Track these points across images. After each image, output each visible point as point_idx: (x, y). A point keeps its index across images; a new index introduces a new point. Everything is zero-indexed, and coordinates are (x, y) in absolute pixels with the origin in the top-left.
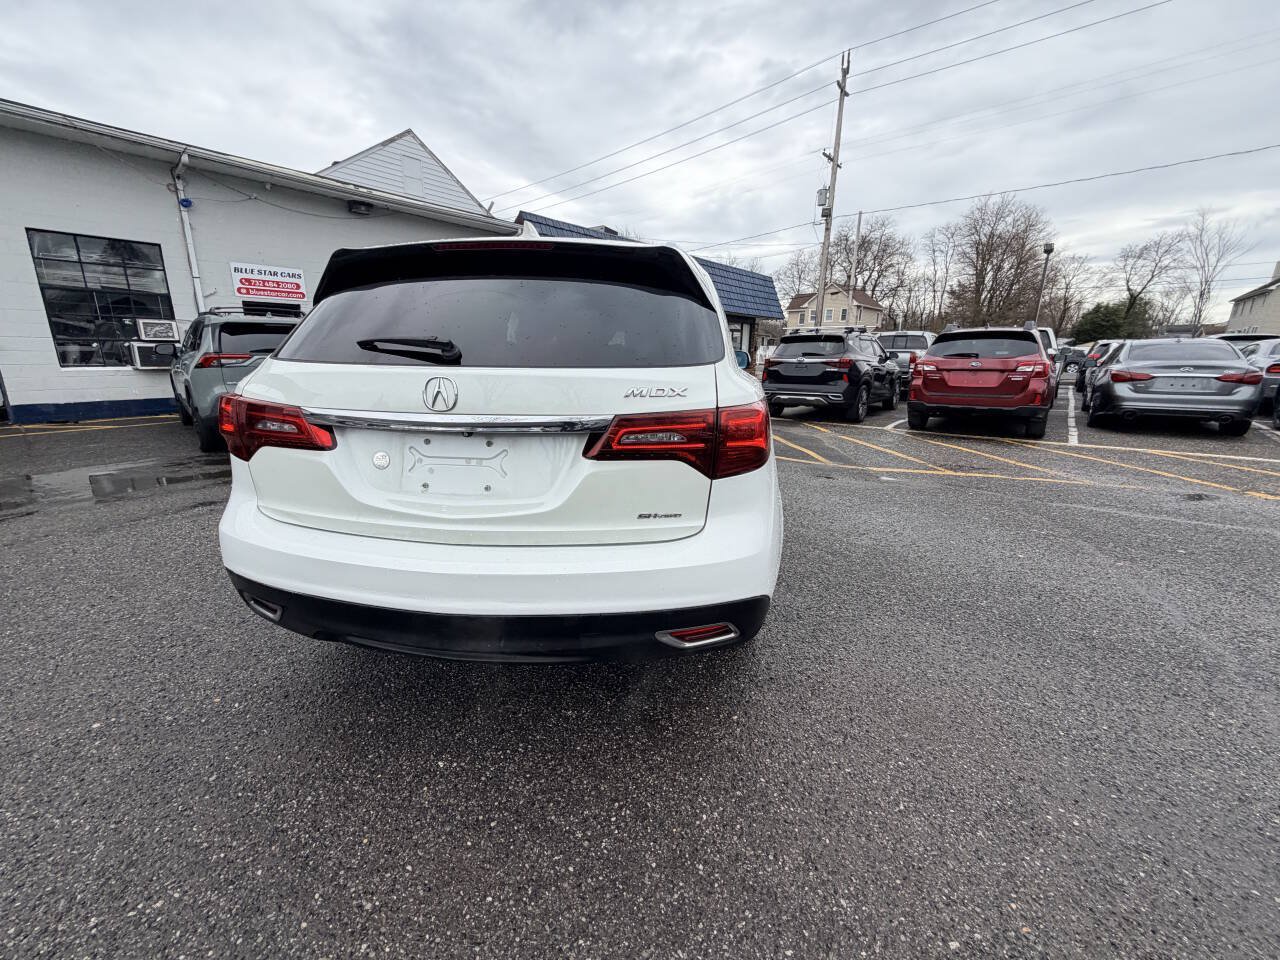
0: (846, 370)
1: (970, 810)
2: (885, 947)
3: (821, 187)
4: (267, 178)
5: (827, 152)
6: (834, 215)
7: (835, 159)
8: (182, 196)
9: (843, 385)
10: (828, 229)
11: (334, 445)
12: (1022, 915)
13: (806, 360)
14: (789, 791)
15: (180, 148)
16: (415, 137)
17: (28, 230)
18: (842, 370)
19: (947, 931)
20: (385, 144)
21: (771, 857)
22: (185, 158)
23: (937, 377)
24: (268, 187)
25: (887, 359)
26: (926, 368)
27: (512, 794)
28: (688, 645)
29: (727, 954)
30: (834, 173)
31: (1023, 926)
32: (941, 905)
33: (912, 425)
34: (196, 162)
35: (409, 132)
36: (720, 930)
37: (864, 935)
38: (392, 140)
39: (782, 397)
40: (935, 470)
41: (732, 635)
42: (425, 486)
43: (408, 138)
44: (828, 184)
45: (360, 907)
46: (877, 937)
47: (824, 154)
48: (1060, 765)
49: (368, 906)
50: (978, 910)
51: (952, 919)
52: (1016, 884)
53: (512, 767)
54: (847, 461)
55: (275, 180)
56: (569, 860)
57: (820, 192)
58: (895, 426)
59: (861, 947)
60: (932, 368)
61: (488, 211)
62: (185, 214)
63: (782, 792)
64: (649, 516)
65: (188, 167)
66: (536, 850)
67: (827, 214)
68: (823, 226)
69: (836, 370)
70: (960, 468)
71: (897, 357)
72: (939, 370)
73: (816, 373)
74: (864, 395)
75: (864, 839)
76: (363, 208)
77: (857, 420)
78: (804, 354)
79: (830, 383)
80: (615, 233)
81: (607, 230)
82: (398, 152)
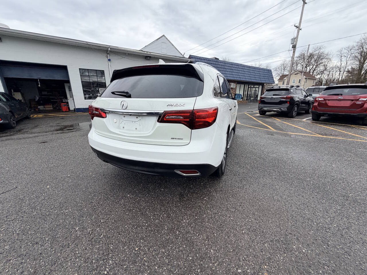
0: (289, 100)
1: (266, 238)
2: (218, 265)
3: (293, 38)
4: (127, 52)
5: (296, 25)
6: (297, 46)
7: (299, 27)
8: (109, 58)
9: (287, 105)
10: (294, 52)
11: (106, 117)
12: (267, 270)
13: (274, 97)
14: (211, 220)
15: (108, 46)
16: (165, 37)
17: (79, 69)
18: (287, 100)
19: (239, 266)
20: (157, 40)
21: (197, 235)
22: (109, 49)
23: (324, 102)
24: (127, 54)
25: (308, 96)
26: (320, 99)
27: (141, 205)
28: (184, 175)
29: (174, 254)
30: (298, 32)
31: (266, 273)
32: (241, 260)
33: (313, 119)
34: (111, 50)
35: (164, 35)
36: (175, 248)
37: (214, 260)
38: (159, 38)
39: (265, 109)
40: (314, 134)
41: (199, 174)
42: (123, 127)
43: (163, 37)
44: (296, 36)
45: (101, 221)
46: (217, 262)
47: (295, 26)
49: (102, 221)
50: (253, 264)
51: (243, 264)
52: (270, 261)
53: (143, 199)
54: (282, 130)
55: (129, 52)
56: (147, 223)
57: (292, 39)
58: (307, 120)
59: (211, 263)
60: (322, 99)
61: (183, 56)
62: (109, 63)
63: (209, 220)
64: (174, 138)
65: (110, 51)
66: (141, 219)
67: (294, 47)
68: (293, 51)
69: (285, 100)
70: (326, 135)
71: (312, 95)
72: (325, 100)
73: (278, 101)
74: (296, 109)
75: (227, 237)
76: (149, 58)
77: (292, 117)
78: (274, 95)
79: (282, 104)
80: (218, 59)
81: (216, 58)
82: (161, 41)
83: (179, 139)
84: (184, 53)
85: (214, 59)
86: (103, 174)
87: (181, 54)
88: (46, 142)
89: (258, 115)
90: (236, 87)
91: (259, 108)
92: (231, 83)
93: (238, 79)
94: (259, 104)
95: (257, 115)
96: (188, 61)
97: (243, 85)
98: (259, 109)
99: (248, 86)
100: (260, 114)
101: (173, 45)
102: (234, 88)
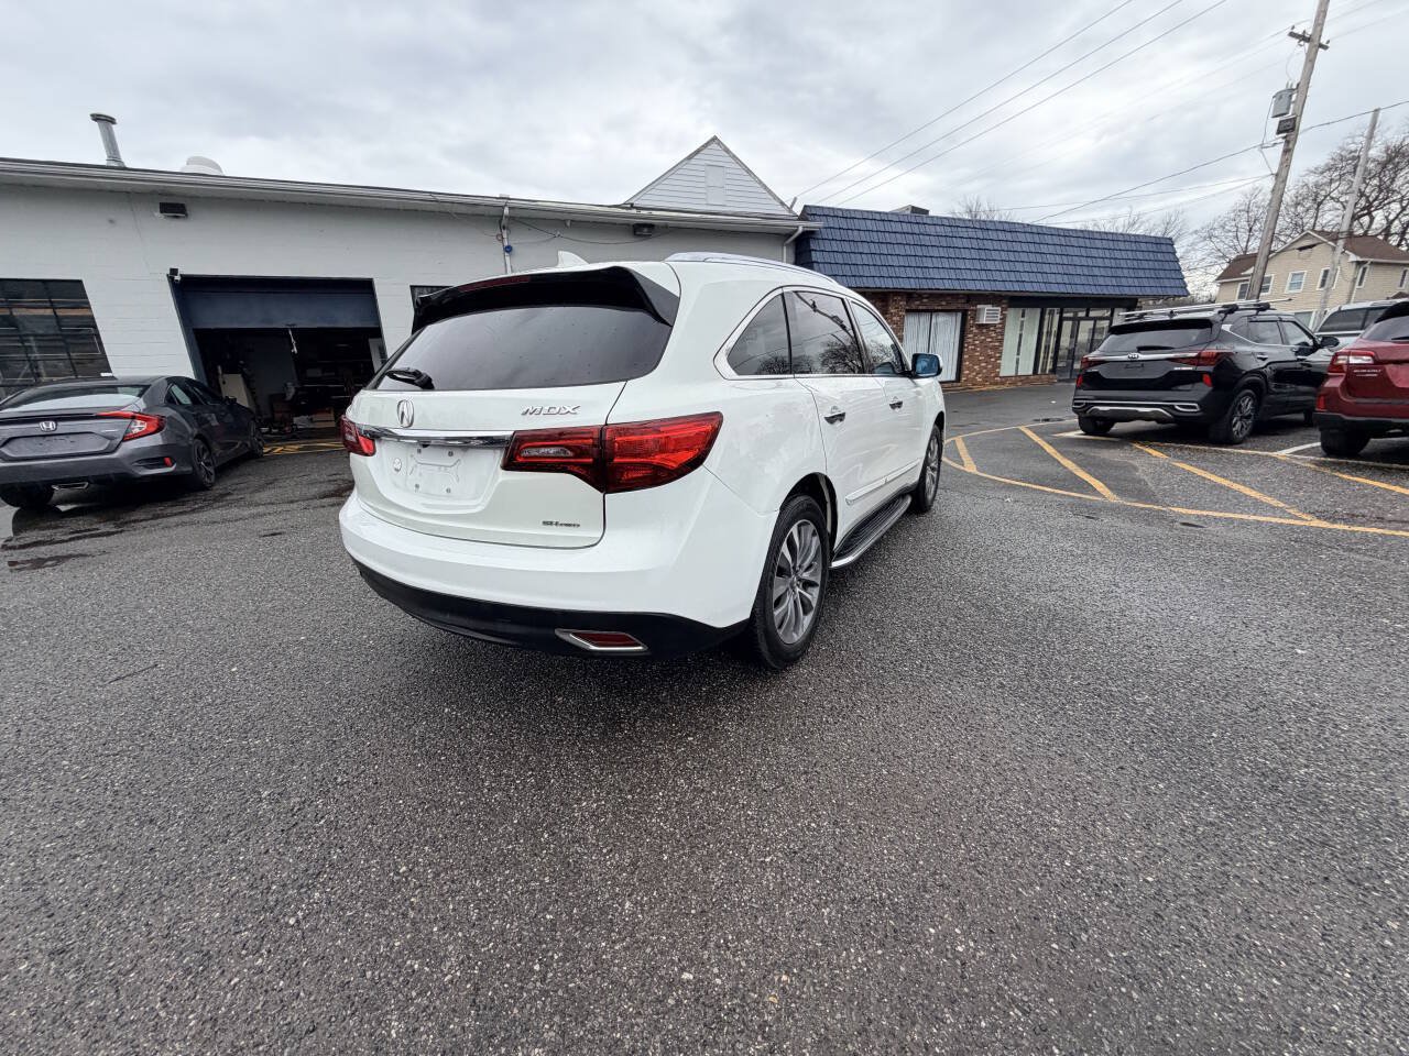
0: (1209, 369)
1: (842, 889)
2: (626, 949)
3: (1284, 88)
4: (566, 216)
5: (1299, 31)
6: (1303, 125)
7: (1316, 38)
8: (506, 244)
9: (1203, 389)
10: (1288, 151)
11: (373, 454)
12: (783, 988)
13: (1142, 357)
14: (674, 810)
15: (502, 202)
16: (720, 143)
17: (413, 288)
18: (1200, 369)
19: (693, 962)
20: (690, 157)
21: (605, 851)
22: (506, 211)
23: (1373, 373)
24: (568, 224)
25: (1316, 347)
26: (1353, 360)
27: (471, 744)
28: (593, 648)
29: (506, 897)
30: (1311, 61)
31: (775, 996)
32: (712, 945)
34: (515, 212)
35: (714, 139)
36: (517, 882)
37: (619, 933)
38: (697, 152)
39: (1101, 408)
40: (1297, 518)
41: (640, 648)
42: (417, 486)
43: (714, 146)
44: (1296, 78)
45: (336, 778)
46: (628, 939)
47: (1292, 35)
48: (1018, 892)
49: (339, 780)
50: (744, 964)
51: (709, 959)
52: (811, 963)
53: (486, 726)
54: (1148, 497)
55: (573, 217)
56: (466, 797)
57: (1279, 96)
58: (1296, 453)
59: (607, 939)
60: (1366, 360)
61: (790, 209)
62: (508, 258)
63: (668, 808)
64: (551, 523)
65: (511, 218)
66: (453, 784)
67: (1288, 128)
68: (1281, 148)
69: (1191, 368)
70: (1351, 518)
71: (1337, 343)
72: (1378, 363)
73: (1159, 374)
74: (1247, 405)
75: (700, 869)
76: (646, 230)
77: (1229, 441)
78: (1141, 349)
79: (1181, 388)
80: (926, 212)
81: (915, 210)
82: (703, 162)
83: (566, 525)
84: (795, 199)
85: (909, 212)
86: (398, 639)
87: (782, 204)
88: (280, 534)
89: (1077, 434)
90: (1004, 319)
91: (1076, 404)
92: (979, 306)
93: (1009, 287)
94: (1078, 388)
95: (1072, 434)
96: (796, 231)
97: (1039, 311)
98: (1075, 410)
99: (1061, 313)
100: (1082, 429)
101: (749, 172)
102: (995, 325)
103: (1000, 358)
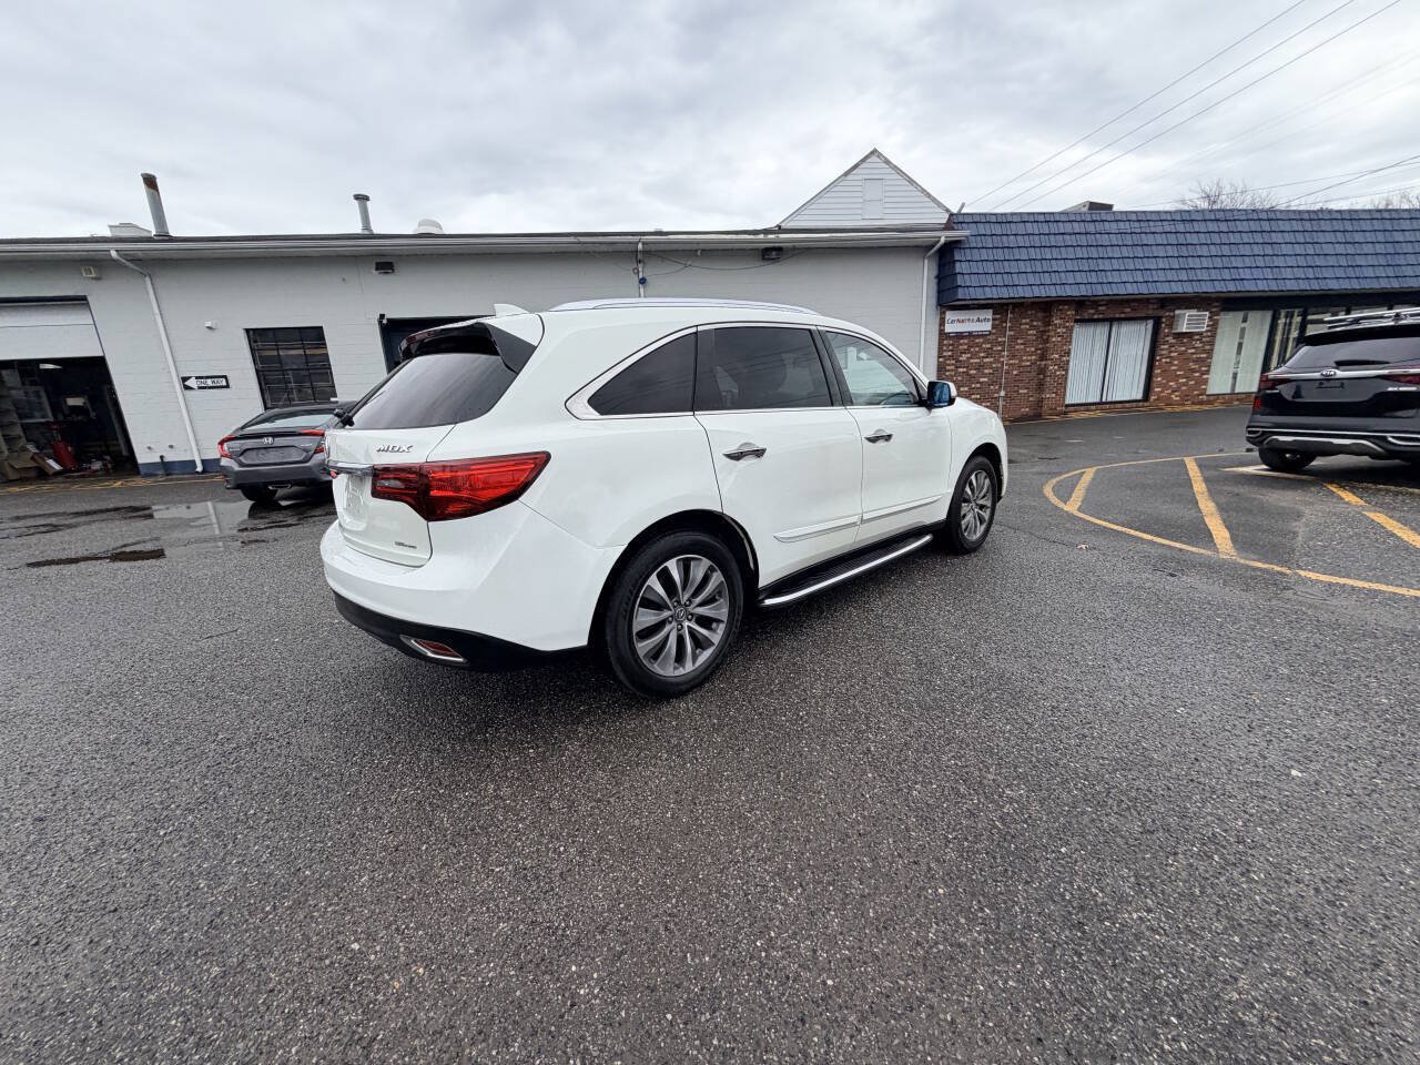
1: (533, 910)
2: (334, 912)
8: (641, 276)
12: (412, 978)
13: (1340, 374)
14: (465, 810)
15: (636, 238)
16: (880, 156)
20: (847, 174)
21: (387, 831)
22: (640, 246)
24: (699, 253)
27: (372, 724)
28: (430, 654)
29: (294, 850)
31: (401, 982)
32: (394, 927)
34: (648, 248)
35: (874, 152)
36: (310, 840)
37: (341, 898)
39: (1282, 439)
41: (461, 660)
43: (874, 159)
46: (342, 905)
50: (402, 949)
51: (382, 937)
52: (451, 965)
54: (1281, 554)
59: (328, 901)
62: (642, 290)
63: (461, 807)
64: (402, 544)
65: (644, 252)
66: (334, 754)
69: (1413, 389)
73: (1363, 395)
76: (774, 253)
78: (1340, 364)
79: (1399, 414)
80: (1110, 207)
81: (1094, 206)
82: (860, 177)
83: (409, 546)
85: (1085, 209)
87: (949, 212)
89: (1258, 469)
90: (1214, 327)
91: (1249, 432)
92: (1177, 312)
93: (1220, 287)
94: (1254, 413)
95: (1251, 470)
96: (938, 241)
97: (1268, 315)
98: (1249, 439)
99: (1304, 315)
100: (1265, 463)
101: (911, 181)
102: (1200, 334)
103: (1207, 372)
